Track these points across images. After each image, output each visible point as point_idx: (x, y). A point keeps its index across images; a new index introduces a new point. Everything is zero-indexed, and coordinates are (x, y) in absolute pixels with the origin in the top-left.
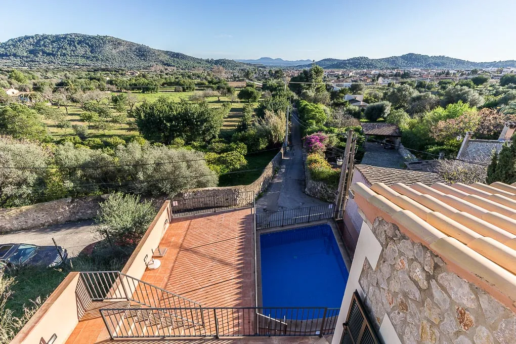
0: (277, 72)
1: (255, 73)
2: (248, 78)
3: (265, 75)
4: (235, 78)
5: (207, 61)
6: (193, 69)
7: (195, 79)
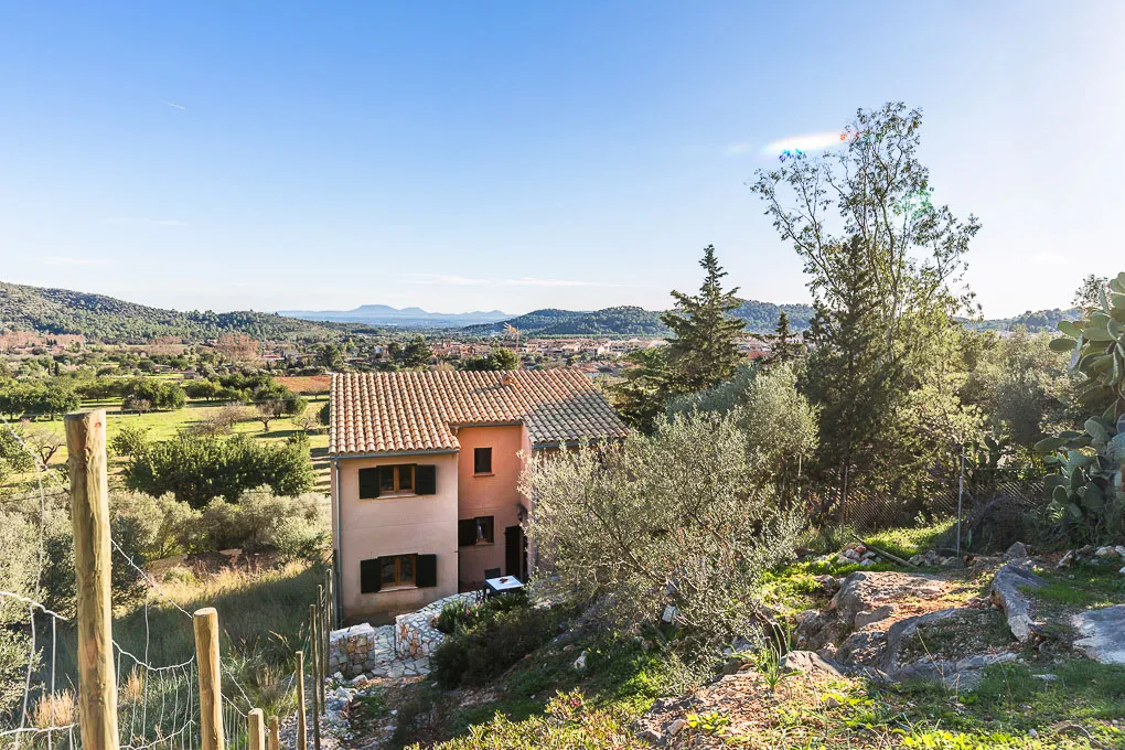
0: (411, 349)
1: (348, 350)
2: (330, 365)
3: (378, 356)
4: (291, 366)
5: (194, 317)
6: (144, 340)
7: (164, 371)
